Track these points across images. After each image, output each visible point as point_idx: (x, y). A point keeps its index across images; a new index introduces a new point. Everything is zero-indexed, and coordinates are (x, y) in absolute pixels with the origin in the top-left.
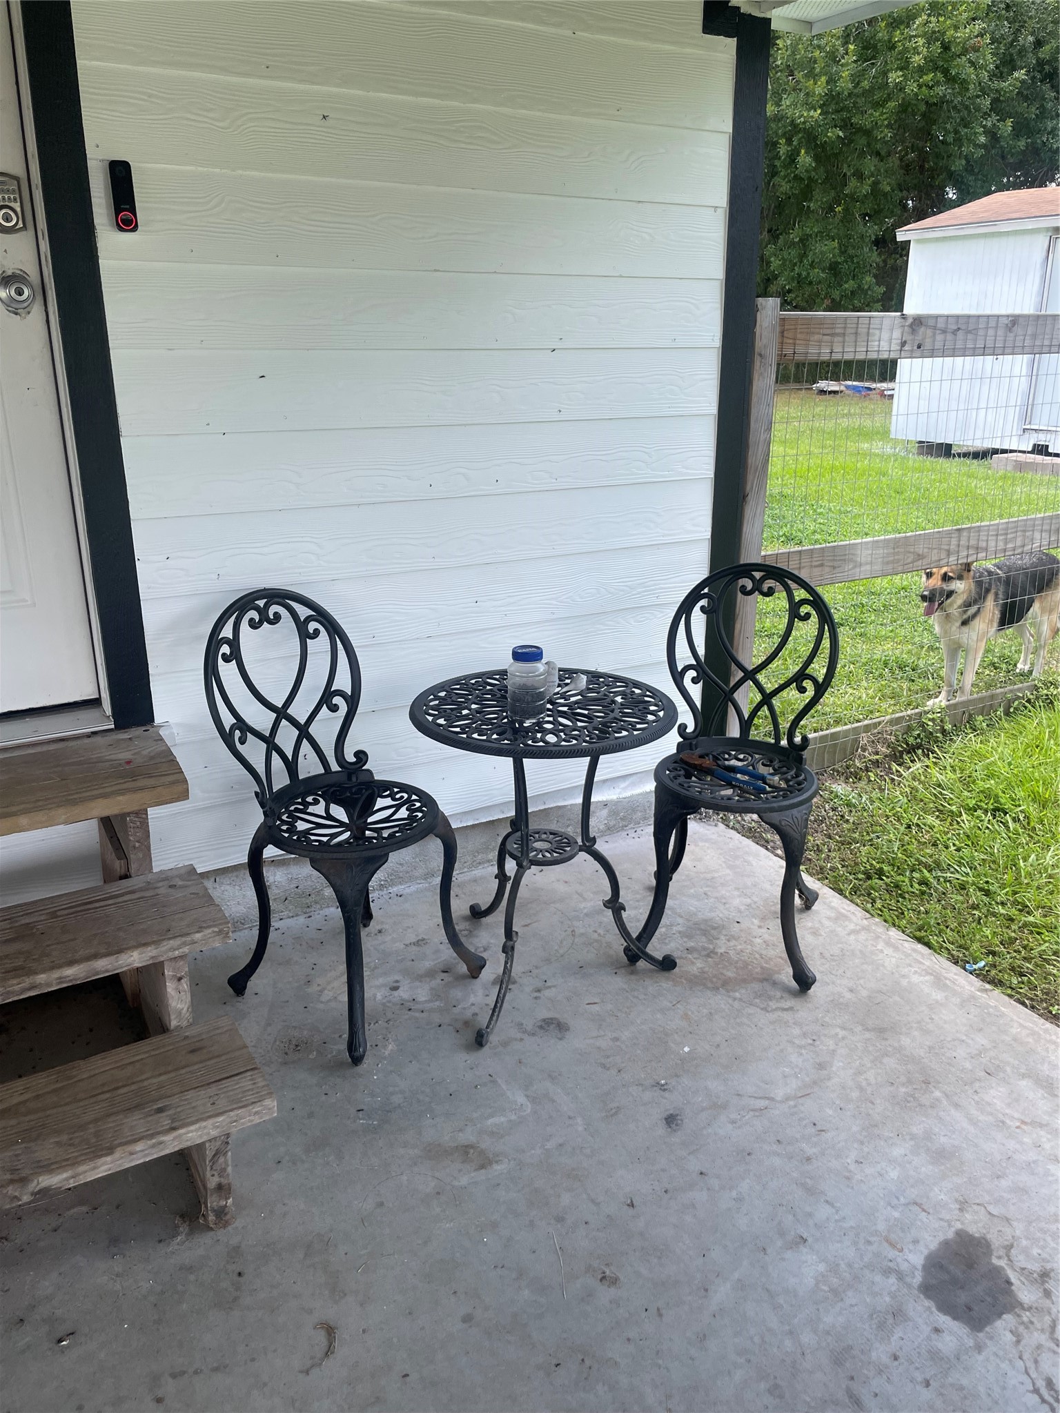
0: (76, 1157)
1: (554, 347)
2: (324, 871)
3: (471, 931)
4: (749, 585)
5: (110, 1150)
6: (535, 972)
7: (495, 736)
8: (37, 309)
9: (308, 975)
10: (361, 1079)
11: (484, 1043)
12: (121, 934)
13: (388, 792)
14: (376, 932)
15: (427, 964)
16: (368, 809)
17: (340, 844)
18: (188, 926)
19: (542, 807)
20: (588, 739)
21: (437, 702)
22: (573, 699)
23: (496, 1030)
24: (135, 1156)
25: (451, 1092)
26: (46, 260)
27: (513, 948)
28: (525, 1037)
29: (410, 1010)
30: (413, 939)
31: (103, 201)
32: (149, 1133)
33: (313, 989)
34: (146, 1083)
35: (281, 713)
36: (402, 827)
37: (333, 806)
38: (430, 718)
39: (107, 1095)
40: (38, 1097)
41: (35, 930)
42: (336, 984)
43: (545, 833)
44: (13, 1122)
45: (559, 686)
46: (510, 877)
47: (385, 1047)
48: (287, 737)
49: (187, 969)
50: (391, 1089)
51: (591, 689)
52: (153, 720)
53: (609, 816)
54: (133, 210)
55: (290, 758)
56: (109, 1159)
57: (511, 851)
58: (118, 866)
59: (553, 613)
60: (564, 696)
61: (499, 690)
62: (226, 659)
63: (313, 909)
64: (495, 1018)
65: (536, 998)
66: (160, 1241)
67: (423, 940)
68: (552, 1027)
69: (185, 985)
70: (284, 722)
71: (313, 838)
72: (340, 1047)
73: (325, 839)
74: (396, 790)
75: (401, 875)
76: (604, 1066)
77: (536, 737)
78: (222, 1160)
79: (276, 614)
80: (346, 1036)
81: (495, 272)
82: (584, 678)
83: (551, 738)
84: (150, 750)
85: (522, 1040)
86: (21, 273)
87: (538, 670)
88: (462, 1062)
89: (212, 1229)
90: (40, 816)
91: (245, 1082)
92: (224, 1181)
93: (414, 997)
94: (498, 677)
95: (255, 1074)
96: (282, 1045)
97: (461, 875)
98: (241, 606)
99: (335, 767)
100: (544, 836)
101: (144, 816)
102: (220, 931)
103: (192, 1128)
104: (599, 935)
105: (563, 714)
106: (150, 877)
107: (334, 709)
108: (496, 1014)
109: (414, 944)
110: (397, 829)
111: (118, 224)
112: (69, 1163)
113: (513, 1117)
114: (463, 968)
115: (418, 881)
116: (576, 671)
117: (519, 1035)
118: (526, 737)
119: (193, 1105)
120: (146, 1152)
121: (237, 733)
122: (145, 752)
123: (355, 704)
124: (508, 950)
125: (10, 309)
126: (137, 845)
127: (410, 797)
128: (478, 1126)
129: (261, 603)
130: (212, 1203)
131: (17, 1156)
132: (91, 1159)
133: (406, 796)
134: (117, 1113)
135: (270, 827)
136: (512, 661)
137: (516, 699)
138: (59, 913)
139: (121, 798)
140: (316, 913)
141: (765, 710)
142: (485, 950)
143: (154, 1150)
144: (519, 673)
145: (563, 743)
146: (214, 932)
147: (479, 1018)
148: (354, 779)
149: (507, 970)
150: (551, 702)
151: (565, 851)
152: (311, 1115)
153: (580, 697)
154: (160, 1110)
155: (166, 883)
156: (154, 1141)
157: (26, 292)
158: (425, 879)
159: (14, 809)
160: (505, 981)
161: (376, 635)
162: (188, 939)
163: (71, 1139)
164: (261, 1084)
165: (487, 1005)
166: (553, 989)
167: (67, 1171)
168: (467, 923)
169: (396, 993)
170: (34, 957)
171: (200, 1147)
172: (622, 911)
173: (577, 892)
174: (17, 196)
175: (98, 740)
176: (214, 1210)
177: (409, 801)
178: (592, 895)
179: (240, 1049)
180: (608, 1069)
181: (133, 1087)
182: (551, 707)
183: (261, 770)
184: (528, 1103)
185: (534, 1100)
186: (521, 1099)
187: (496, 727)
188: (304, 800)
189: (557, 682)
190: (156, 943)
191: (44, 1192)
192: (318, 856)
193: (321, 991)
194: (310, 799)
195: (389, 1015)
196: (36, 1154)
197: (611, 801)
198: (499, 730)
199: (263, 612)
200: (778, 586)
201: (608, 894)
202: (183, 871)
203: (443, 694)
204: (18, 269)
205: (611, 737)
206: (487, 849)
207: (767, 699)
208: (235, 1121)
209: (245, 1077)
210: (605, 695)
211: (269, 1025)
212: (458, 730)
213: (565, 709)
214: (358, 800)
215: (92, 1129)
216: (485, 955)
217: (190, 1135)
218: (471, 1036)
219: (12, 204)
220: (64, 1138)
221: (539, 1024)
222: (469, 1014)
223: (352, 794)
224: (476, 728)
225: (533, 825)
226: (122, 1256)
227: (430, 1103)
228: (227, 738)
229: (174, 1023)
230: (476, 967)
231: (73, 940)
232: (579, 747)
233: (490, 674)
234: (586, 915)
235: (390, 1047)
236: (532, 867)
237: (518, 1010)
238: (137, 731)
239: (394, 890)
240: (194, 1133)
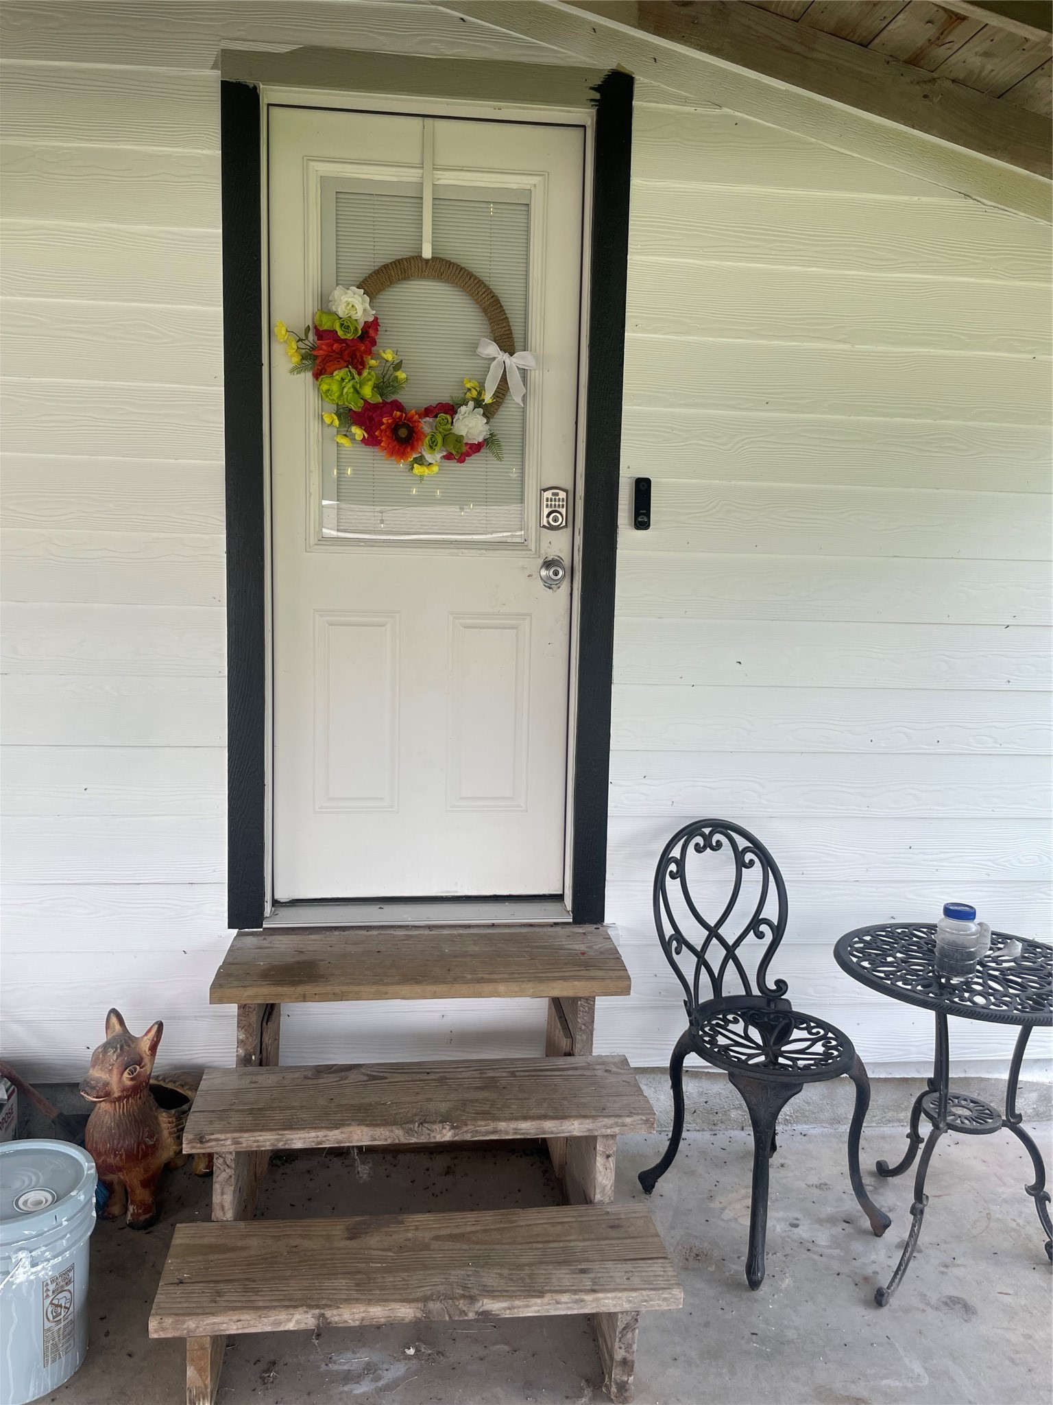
0: (514, 1291)
1: (1008, 624)
2: (741, 1087)
3: (876, 1188)
5: (541, 1294)
6: (943, 1246)
7: (919, 988)
8: (565, 586)
9: (710, 1191)
10: (756, 1304)
11: (883, 1302)
12: (565, 1103)
13: (805, 1025)
14: (779, 1165)
15: (830, 1210)
16: (784, 1037)
17: (757, 1065)
18: (620, 1109)
19: (962, 1075)
20: (1020, 1007)
21: (862, 945)
22: (1005, 965)
23: (897, 1294)
24: (560, 1306)
25: (846, 1342)
26: (579, 550)
27: (922, 1212)
28: (929, 1309)
29: (809, 1250)
30: (814, 1180)
31: (626, 507)
32: (573, 1288)
33: (715, 1205)
34: (572, 1244)
35: (713, 932)
36: (817, 1061)
37: (750, 1028)
38: (855, 960)
39: (540, 1246)
40: (485, 1231)
41: (498, 1084)
42: (738, 1206)
43: (965, 1100)
44: (465, 1247)
45: (991, 949)
46: (923, 1139)
47: (782, 1280)
48: (715, 955)
49: (615, 1149)
50: (785, 1323)
51: (1026, 957)
52: (603, 921)
53: (1039, 1100)
54: (648, 515)
55: (716, 975)
56: (539, 1301)
57: (928, 1110)
58: (564, 1043)
59: (989, 875)
60: (995, 960)
61: (925, 943)
62: (673, 876)
63: (718, 1128)
64: (897, 1280)
65: (942, 1273)
66: (567, 1397)
67: (826, 1184)
68: (958, 1306)
69: (612, 1163)
70: (714, 941)
71: (732, 1053)
72: (738, 1268)
73: (744, 1058)
74: (812, 1024)
75: (807, 1113)
76: (1012, 1361)
77: (963, 996)
78: (629, 1335)
79: (718, 842)
80: (744, 1259)
81: (952, 558)
82: (1019, 945)
83: (979, 1000)
84: (600, 945)
85: (924, 1311)
86: (558, 559)
87: (969, 929)
88: (862, 1315)
89: (611, 1401)
90: (514, 987)
91: (657, 1268)
92: (629, 1357)
93: (814, 1239)
94: (925, 930)
95: (665, 1263)
96: (684, 1251)
97: (868, 1129)
98: (689, 831)
99: (756, 991)
100: (963, 1103)
101: (592, 1003)
102: (647, 1121)
103: (610, 1295)
104: (1018, 1224)
105: (994, 979)
106: (589, 1059)
107: (760, 935)
108: (898, 1277)
109: (816, 1187)
110: (812, 1062)
111: (635, 524)
112: (508, 1294)
113: (910, 1385)
114: (866, 1223)
115: (824, 1125)
116: (1011, 938)
117: (921, 1306)
118: (952, 993)
119: (612, 1274)
120: (569, 1305)
121: (675, 944)
122: (596, 947)
123: (780, 933)
124: (917, 1212)
125: (546, 584)
126: (583, 1027)
127: (826, 1034)
128: (872, 1383)
129: (707, 831)
130: (616, 1375)
131: (468, 1276)
132: (525, 1297)
133: (822, 1032)
134: (547, 1263)
135: (694, 1036)
136: (943, 916)
137: (944, 954)
138: (517, 1074)
139: (577, 983)
140: (721, 1132)
142: (890, 1211)
143: (576, 1306)
144: (950, 929)
145: (992, 1007)
146: (642, 1120)
147: (880, 1277)
148: (773, 1006)
149: (914, 1234)
150: (981, 963)
151: (986, 1122)
152: (707, 1325)
153: (1013, 964)
154: (583, 1271)
155: (602, 1067)
156: (577, 1297)
157: (561, 573)
158: (831, 1124)
159: (496, 976)
160: (909, 1247)
161: (805, 872)
162: (620, 1121)
163: (511, 1274)
164: (670, 1273)
165: (889, 1266)
166: (962, 1269)
167: (506, 1301)
168: (873, 1179)
169: (795, 1230)
170: (498, 1106)
171: (612, 1316)
172: (1047, 1202)
173: (995, 1174)
174: (565, 503)
175: (558, 929)
176: (617, 1384)
177: (824, 1037)
178: (1012, 1181)
179: (652, 1236)
180: (1017, 1365)
181: (562, 1244)
182: (981, 969)
183: (690, 980)
184: (926, 1376)
185: (931, 1374)
186: (918, 1368)
187: (921, 979)
188: (725, 1017)
189: (989, 945)
190: (594, 1117)
191: (485, 1316)
192: (736, 1071)
193: (724, 1209)
194: (730, 1017)
195: (788, 1251)
196: (483, 1279)
197: (1043, 1084)
198: (926, 982)
199: (707, 839)
201: (1032, 1180)
202: (617, 1060)
203: (868, 938)
204: (556, 556)
205: (1046, 1010)
206: (898, 1108)
208: (646, 1301)
209: (656, 1263)
210: (1042, 966)
211: (673, 1228)
212: (882, 975)
213: (997, 973)
214: (774, 1027)
215: (527, 1271)
216: (890, 1215)
217: (607, 1301)
218: (871, 1295)
219: (560, 510)
220: (506, 1272)
221: (944, 1300)
222: (869, 1271)
223: (770, 1020)
224: (901, 976)
225: (953, 1089)
226: (534, 1400)
227: (824, 1347)
228: (666, 946)
229: (598, 1197)
230: (880, 1225)
231: (527, 1099)
232: (1009, 1013)
233: (918, 927)
234: (1005, 1201)
235: (787, 1281)
236: (949, 1131)
237: (922, 1280)
238: (589, 928)
239: (799, 1128)
240: (610, 1301)
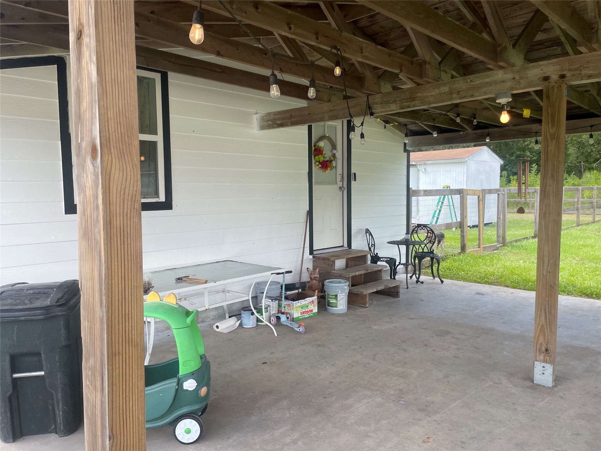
4: (421, 228)
26: (346, 185)
125: (340, 191)
141: (426, 247)
200: (425, 228)
207: (426, 245)
